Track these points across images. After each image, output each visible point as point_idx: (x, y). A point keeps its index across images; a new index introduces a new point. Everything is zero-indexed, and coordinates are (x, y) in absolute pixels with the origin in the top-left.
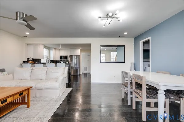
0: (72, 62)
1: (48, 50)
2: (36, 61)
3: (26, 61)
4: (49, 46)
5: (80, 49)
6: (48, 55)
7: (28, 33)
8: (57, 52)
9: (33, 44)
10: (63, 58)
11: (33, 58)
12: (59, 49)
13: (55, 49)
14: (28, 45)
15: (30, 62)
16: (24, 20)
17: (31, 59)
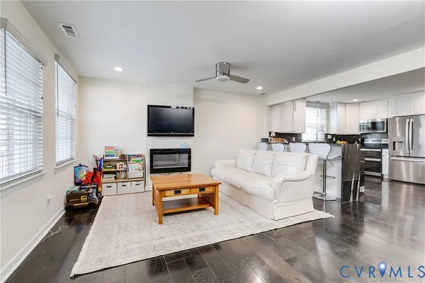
1: (324, 111)
2: (288, 138)
3: (268, 137)
4: (323, 99)
6: (324, 122)
7: (259, 88)
9: (278, 104)
11: (279, 132)
13: (345, 104)
14: (272, 108)
15: (273, 139)
16: (224, 74)
17: (273, 134)
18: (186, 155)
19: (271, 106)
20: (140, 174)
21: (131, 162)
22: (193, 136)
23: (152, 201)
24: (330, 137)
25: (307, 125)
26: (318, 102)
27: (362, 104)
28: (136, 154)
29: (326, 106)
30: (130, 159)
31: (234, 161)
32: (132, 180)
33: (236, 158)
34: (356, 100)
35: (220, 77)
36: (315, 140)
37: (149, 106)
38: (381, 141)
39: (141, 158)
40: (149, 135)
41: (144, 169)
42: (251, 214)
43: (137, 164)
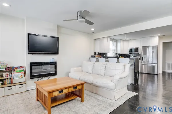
0: (145, 56)
1: (115, 43)
2: (102, 55)
3: (94, 55)
5: (159, 36)
6: (115, 48)
7: (93, 29)
8: (125, 43)
9: (99, 39)
10: (133, 50)
11: (99, 52)
12: (128, 40)
13: (123, 40)
14: (96, 40)
15: (97, 56)
16: (83, 18)
17: (97, 54)
18: (54, 66)
19: (95, 40)
20: (22, 80)
21: (15, 72)
22: (58, 54)
23: (36, 98)
24: (117, 55)
25: (110, 49)
26: (113, 39)
27: (129, 41)
28: (19, 66)
29: (116, 41)
30: (14, 70)
31: (81, 68)
32: (16, 84)
33: (81, 66)
34: (128, 39)
35: (80, 19)
36: (112, 56)
37: (29, 34)
38: (136, 57)
39: (22, 69)
40: (29, 54)
41: (25, 76)
42: (101, 98)
43: (20, 73)
